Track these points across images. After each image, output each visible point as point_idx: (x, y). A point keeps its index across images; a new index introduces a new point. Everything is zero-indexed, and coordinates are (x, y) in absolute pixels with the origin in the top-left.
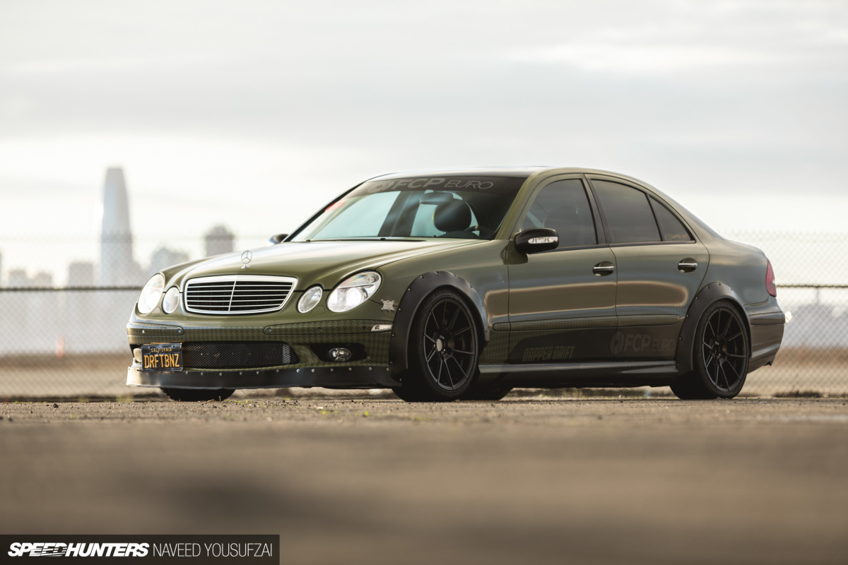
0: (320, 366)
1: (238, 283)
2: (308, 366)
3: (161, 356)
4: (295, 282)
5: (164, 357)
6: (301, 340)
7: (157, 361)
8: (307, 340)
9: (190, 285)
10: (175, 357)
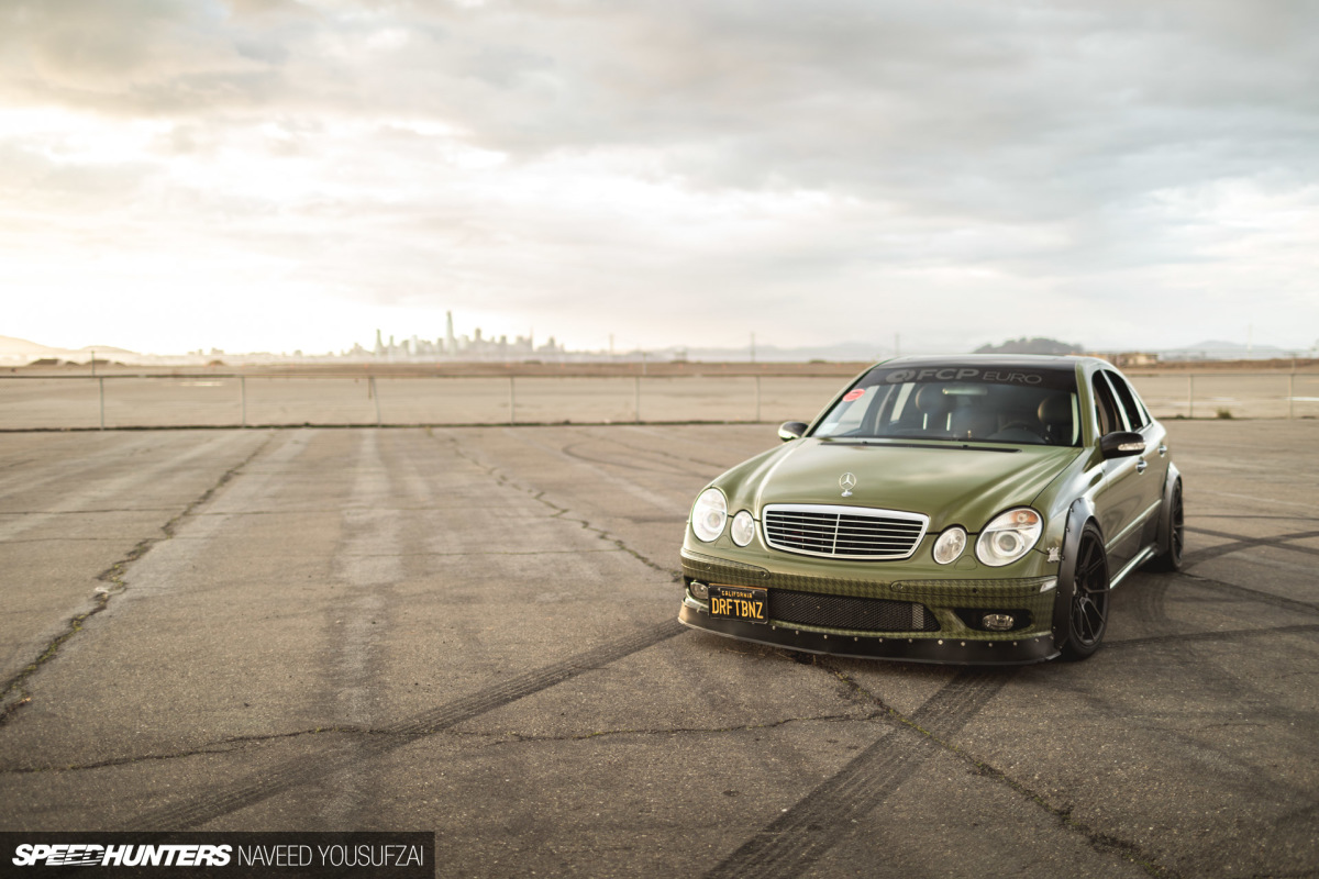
0: (972, 638)
1: (843, 517)
2: (955, 637)
3: (737, 602)
4: (926, 520)
5: (740, 604)
6: (946, 603)
7: (729, 607)
8: (955, 603)
9: (769, 512)
10: (757, 607)
